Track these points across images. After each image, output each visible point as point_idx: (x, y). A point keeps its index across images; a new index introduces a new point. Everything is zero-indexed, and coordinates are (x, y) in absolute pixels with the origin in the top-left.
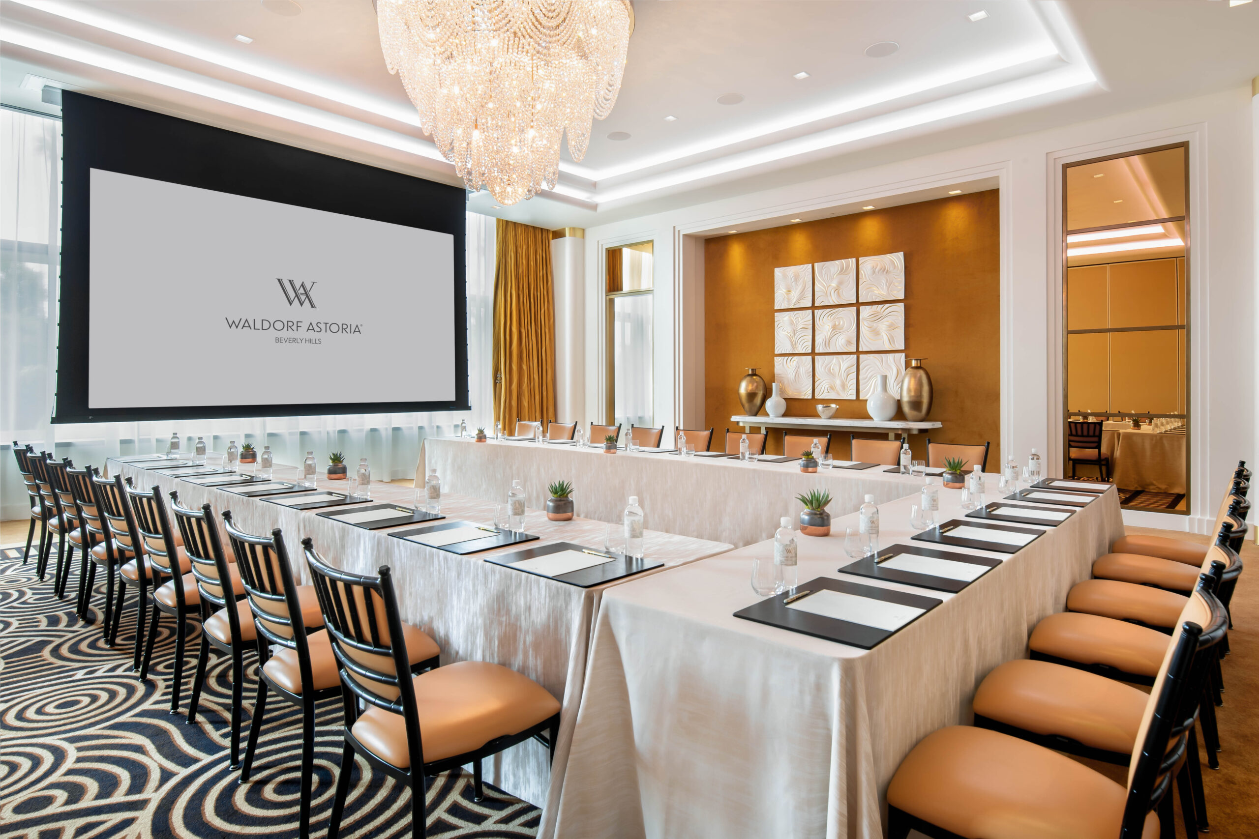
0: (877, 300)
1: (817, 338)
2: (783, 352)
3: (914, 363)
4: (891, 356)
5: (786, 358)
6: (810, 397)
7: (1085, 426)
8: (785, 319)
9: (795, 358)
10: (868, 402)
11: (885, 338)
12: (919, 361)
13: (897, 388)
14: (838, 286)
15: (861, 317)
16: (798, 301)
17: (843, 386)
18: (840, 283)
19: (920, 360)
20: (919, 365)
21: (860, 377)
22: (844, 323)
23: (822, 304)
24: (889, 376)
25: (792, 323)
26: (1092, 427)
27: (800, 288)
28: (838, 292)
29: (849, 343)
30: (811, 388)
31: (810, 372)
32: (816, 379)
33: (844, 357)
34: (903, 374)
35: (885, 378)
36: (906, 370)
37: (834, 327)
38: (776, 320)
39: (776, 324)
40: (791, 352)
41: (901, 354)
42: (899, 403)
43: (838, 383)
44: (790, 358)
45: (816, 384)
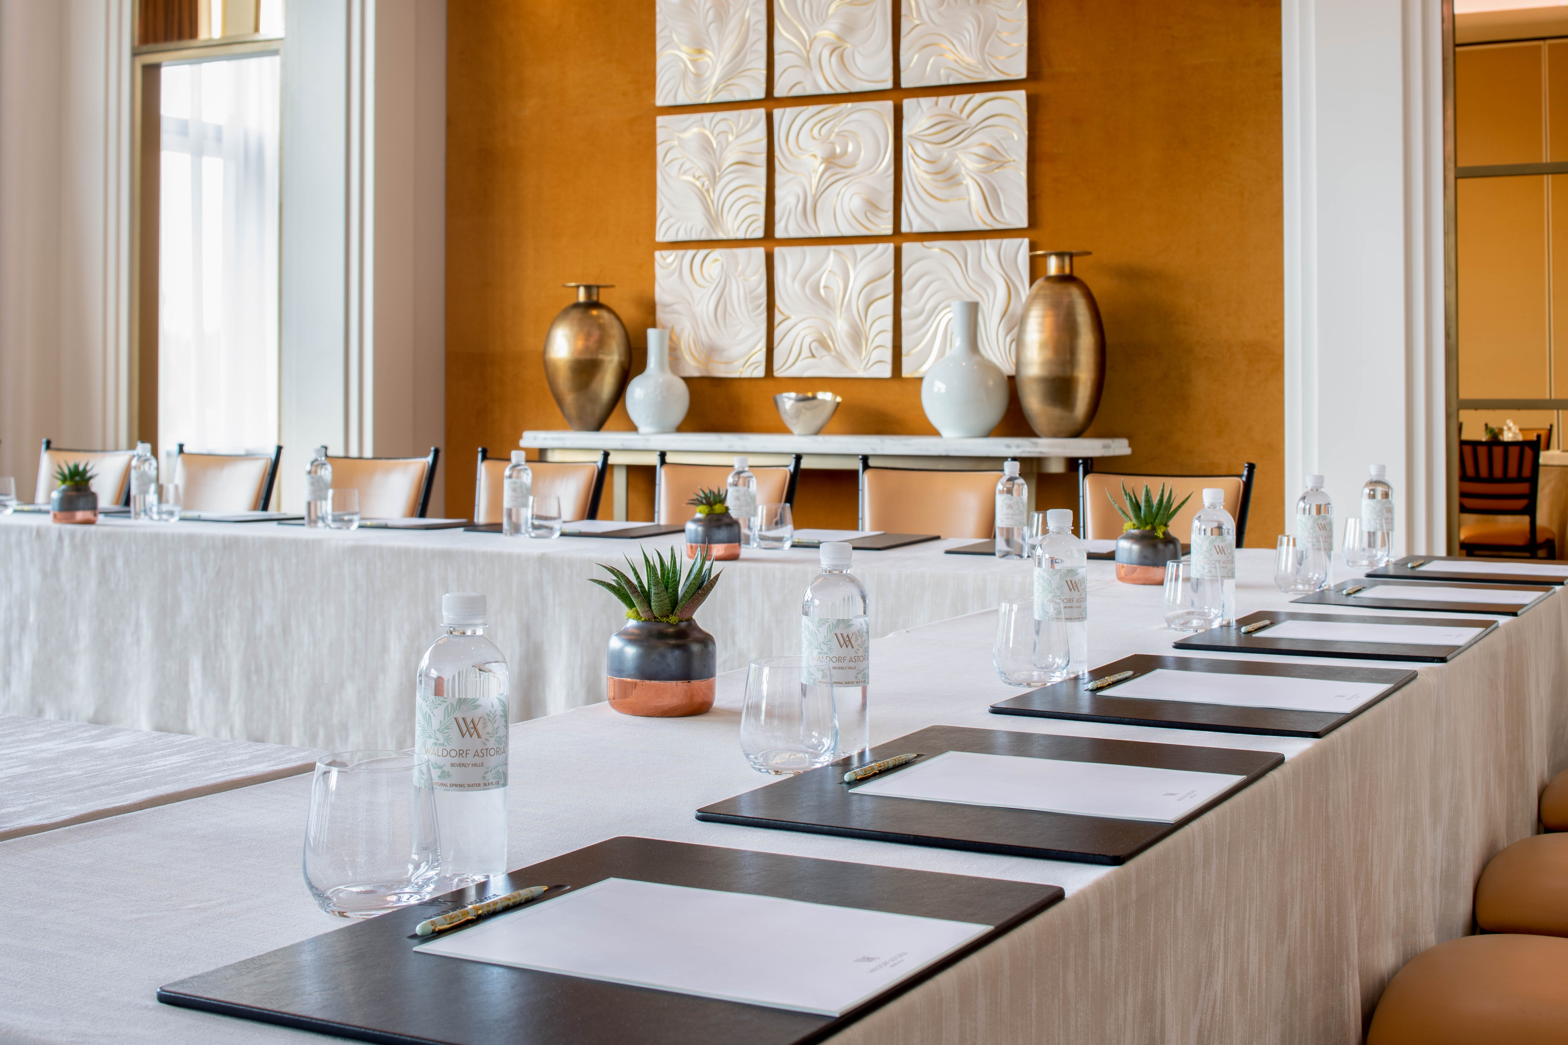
0: (952, 81)
1: (779, 193)
2: (682, 237)
3: (1053, 266)
4: (989, 246)
5: (690, 253)
6: (760, 372)
7: (1498, 451)
8: (686, 135)
9: (717, 253)
10: (925, 384)
11: (975, 196)
12: (1067, 260)
13: (1009, 339)
14: (839, 38)
15: (906, 132)
16: (728, 78)
17: (857, 337)
18: (848, 29)
19: (1071, 256)
20: (1067, 271)
21: (905, 311)
22: (858, 148)
23: (796, 92)
24: (984, 307)
25: (706, 146)
26: (1514, 452)
27: (731, 42)
28: (841, 58)
29: (872, 206)
30: (762, 345)
31: (758, 297)
32: (778, 317)
33: (861, 249)
34: (1024, 298)
35: (973, 310)
36: (1032, 283)
37: (831, 161)
38: (659, 139)
39: (660, 150)
40: (704, 237)
41: (1017, 241)
42: (1012, 384)
43: (841, 326)
44: (702, 253)
45: (778, 333)
